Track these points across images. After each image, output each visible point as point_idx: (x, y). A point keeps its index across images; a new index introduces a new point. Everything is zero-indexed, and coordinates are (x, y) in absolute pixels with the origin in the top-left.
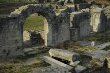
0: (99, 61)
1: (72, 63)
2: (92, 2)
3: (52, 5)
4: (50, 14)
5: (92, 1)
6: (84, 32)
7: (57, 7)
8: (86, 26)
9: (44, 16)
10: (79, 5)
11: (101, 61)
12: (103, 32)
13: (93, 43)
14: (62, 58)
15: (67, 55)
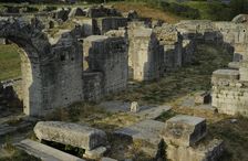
0: (148, 144)
1: (88, 154)
2: (130, 15)
3: (40, 19)
4: (36, 42)
5: (132, 11)
6: (114, 81)
7: (51, 23)
8: (117, 68)
9: (21, 45)
10: (103, 21)
11: (152, 146)
12: (155, 80)
13: (134, 105)
14: (67, 142)
15: (77, 134)
